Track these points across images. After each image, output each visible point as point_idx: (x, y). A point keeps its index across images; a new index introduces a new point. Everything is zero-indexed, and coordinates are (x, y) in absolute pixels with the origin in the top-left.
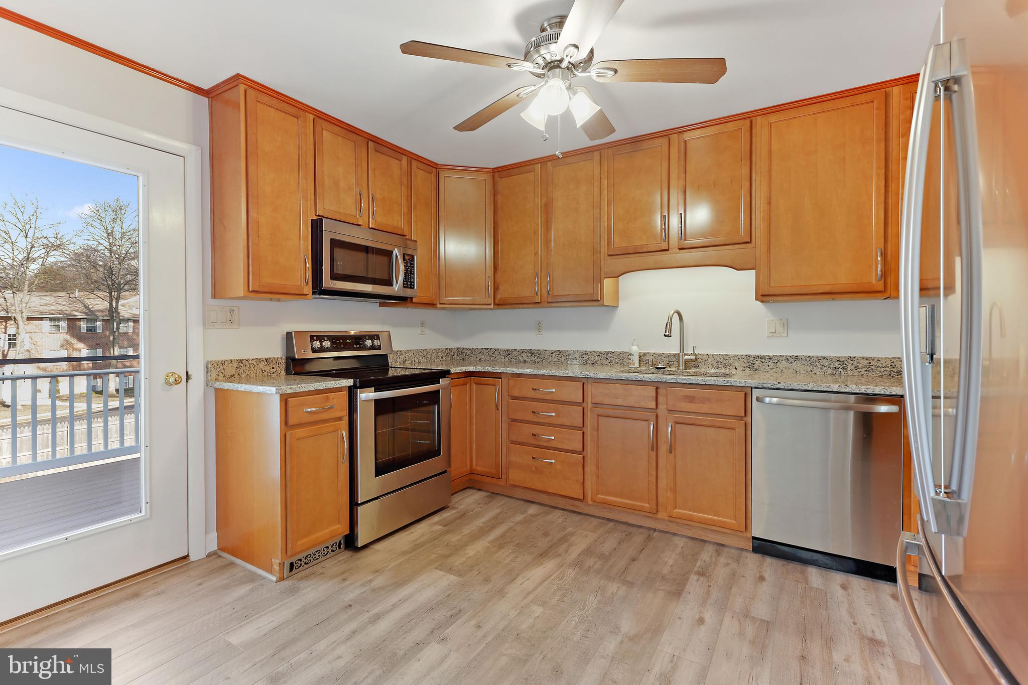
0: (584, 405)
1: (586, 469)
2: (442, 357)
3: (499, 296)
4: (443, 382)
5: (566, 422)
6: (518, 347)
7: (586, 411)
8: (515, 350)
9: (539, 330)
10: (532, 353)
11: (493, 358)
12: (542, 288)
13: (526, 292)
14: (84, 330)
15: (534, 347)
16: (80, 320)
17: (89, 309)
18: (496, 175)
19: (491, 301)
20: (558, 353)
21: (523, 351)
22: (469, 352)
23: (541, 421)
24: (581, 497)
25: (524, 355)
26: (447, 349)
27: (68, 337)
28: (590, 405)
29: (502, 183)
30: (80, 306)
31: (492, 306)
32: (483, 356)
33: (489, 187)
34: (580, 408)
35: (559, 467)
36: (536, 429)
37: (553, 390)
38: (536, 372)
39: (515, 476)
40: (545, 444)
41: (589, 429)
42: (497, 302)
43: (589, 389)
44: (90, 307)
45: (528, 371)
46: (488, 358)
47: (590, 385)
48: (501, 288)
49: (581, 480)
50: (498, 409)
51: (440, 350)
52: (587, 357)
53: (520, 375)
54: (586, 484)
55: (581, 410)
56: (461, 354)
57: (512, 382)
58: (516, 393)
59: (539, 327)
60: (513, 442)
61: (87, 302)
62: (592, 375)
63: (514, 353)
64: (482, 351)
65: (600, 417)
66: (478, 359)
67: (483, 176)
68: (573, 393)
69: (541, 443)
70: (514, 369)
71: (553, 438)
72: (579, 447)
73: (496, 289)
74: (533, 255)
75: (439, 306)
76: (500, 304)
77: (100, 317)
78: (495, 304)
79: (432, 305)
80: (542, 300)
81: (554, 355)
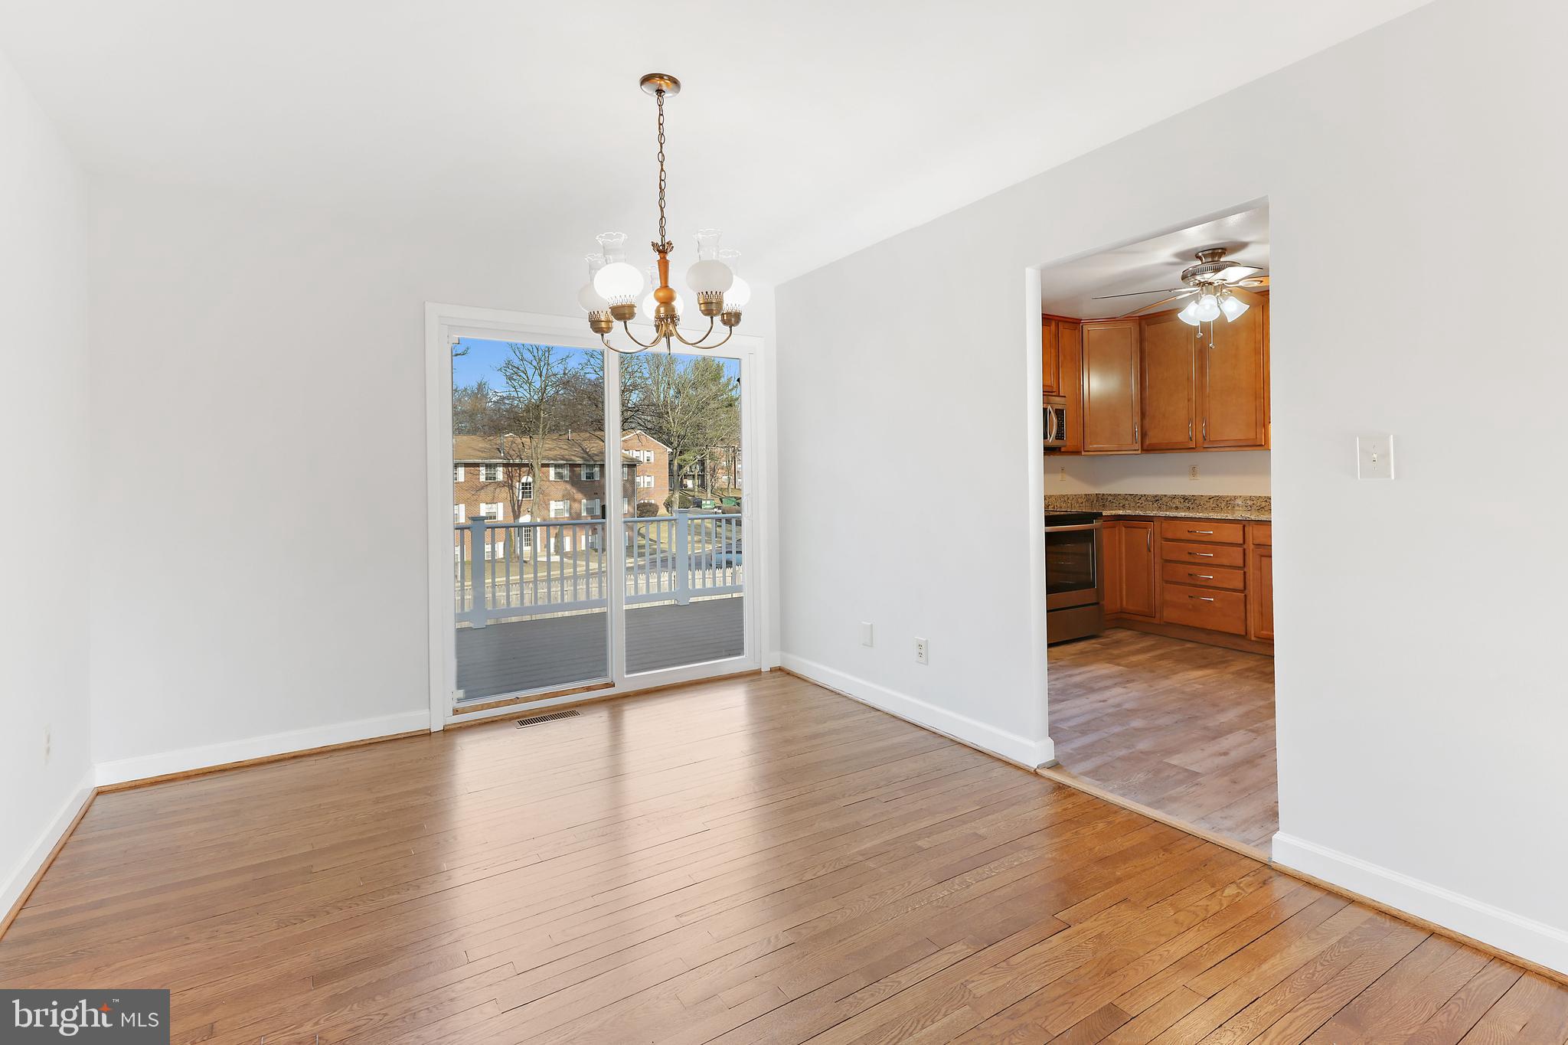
0: (1245, 546)
1: (1248, 606)
2: (1082, 503)
3: (1147, 442)
4: (1096, 524)
5: (1225, 562)
6: (1169, 493)
7: (1247, 552)
8: (1165, 496)
9: (1194, 475)
10: (1185, 498)
11: (1138, 504)
12: (1197, 433)
13: (1180, 438)
14: (584, 478)
15: (1188, 493)
16: (579, 465)
17: (587, 453)
18: (1143, 322)
19: (1138, 446)
20: (1218, 498)
21: (1174, 497)
22: (1110, 498)
23: (1197, 561)
24: (1243, 633)
25: (1176, 501)
26: (1086, 495)
27: (569, 487)
28: (1252, 547)
29: (1149, 331)
30: (579, 449)
31: (1139, 452)
32: (1127, 502)
33: (1135, 334)
34: (1241, 549)
35: (1217, 605)
36: (1194, 570)
37: (1212, 532)
38: (1191, 515)
39: (1170, 614)
40: (1204, 584)
41: (1251, 570)
42: (1145, 448)
43: (1251, 531)
44: (588, 450)
45: (1182, 514)
46: (1133, 504)
47: (1251, 528)
48: (1151, 434)
49: (1243, 617)
50: (1150, 551)
51: (1080, 496)
52: (1252, 502)
53: (1175, 518)
54: (1248, 622)
55: (1242, 551)
56: (1101, 499)
57: (1164, 525)
58: (1170, 535)
59: (1193, 471)
60: (1167, 582)
61: (586, 444)
62: (1253, 518)
63: (1164, 499)
64: (1125, 497)
65: (1263, 558)
66: (1121, 505)
67: (1129, 325)
68: (1234, 534)
69: (1198, 583)
70: (1168, 513)
71: (1211, 577)
72: (1241, 586)
73: (1144, 435)
74: (1186, 401)
75: (1083, 453)
76: (1148, 449)
77: (598, 463)
78: (1143, 450)
79: (1077, 453)
80: (1198, 445)
81: (1212, 500)
